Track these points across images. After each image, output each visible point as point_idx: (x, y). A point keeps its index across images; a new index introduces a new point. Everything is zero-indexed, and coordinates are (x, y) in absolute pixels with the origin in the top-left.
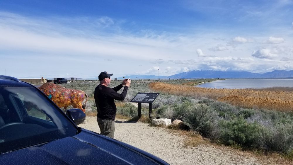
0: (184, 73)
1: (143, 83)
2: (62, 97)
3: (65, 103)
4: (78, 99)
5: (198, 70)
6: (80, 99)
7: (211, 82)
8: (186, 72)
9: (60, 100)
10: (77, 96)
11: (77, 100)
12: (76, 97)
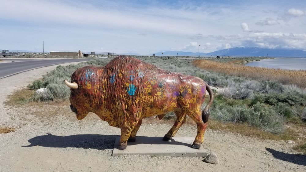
0: (225, 50)
1: (184, 60)
2: (159, 93)
3: (166, 108)
4: (195, 99)
5: (242, 47)
6: (199, 98)
7: (259, 61)
8: (227, 49)
9: (155, 100)
10: (192, 92)
11: (191, 101)
12: (190, 92)
